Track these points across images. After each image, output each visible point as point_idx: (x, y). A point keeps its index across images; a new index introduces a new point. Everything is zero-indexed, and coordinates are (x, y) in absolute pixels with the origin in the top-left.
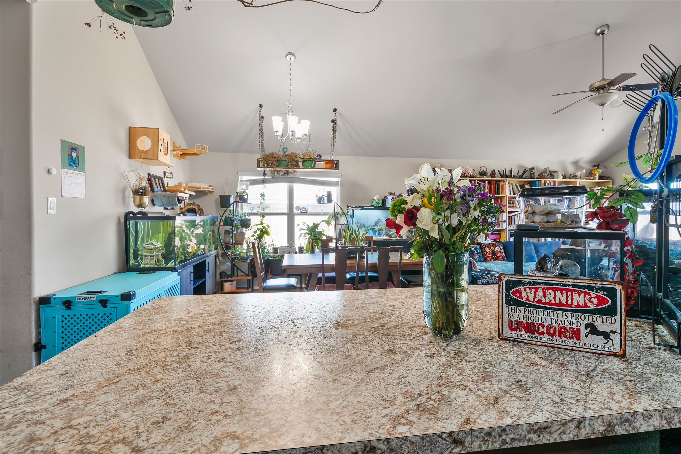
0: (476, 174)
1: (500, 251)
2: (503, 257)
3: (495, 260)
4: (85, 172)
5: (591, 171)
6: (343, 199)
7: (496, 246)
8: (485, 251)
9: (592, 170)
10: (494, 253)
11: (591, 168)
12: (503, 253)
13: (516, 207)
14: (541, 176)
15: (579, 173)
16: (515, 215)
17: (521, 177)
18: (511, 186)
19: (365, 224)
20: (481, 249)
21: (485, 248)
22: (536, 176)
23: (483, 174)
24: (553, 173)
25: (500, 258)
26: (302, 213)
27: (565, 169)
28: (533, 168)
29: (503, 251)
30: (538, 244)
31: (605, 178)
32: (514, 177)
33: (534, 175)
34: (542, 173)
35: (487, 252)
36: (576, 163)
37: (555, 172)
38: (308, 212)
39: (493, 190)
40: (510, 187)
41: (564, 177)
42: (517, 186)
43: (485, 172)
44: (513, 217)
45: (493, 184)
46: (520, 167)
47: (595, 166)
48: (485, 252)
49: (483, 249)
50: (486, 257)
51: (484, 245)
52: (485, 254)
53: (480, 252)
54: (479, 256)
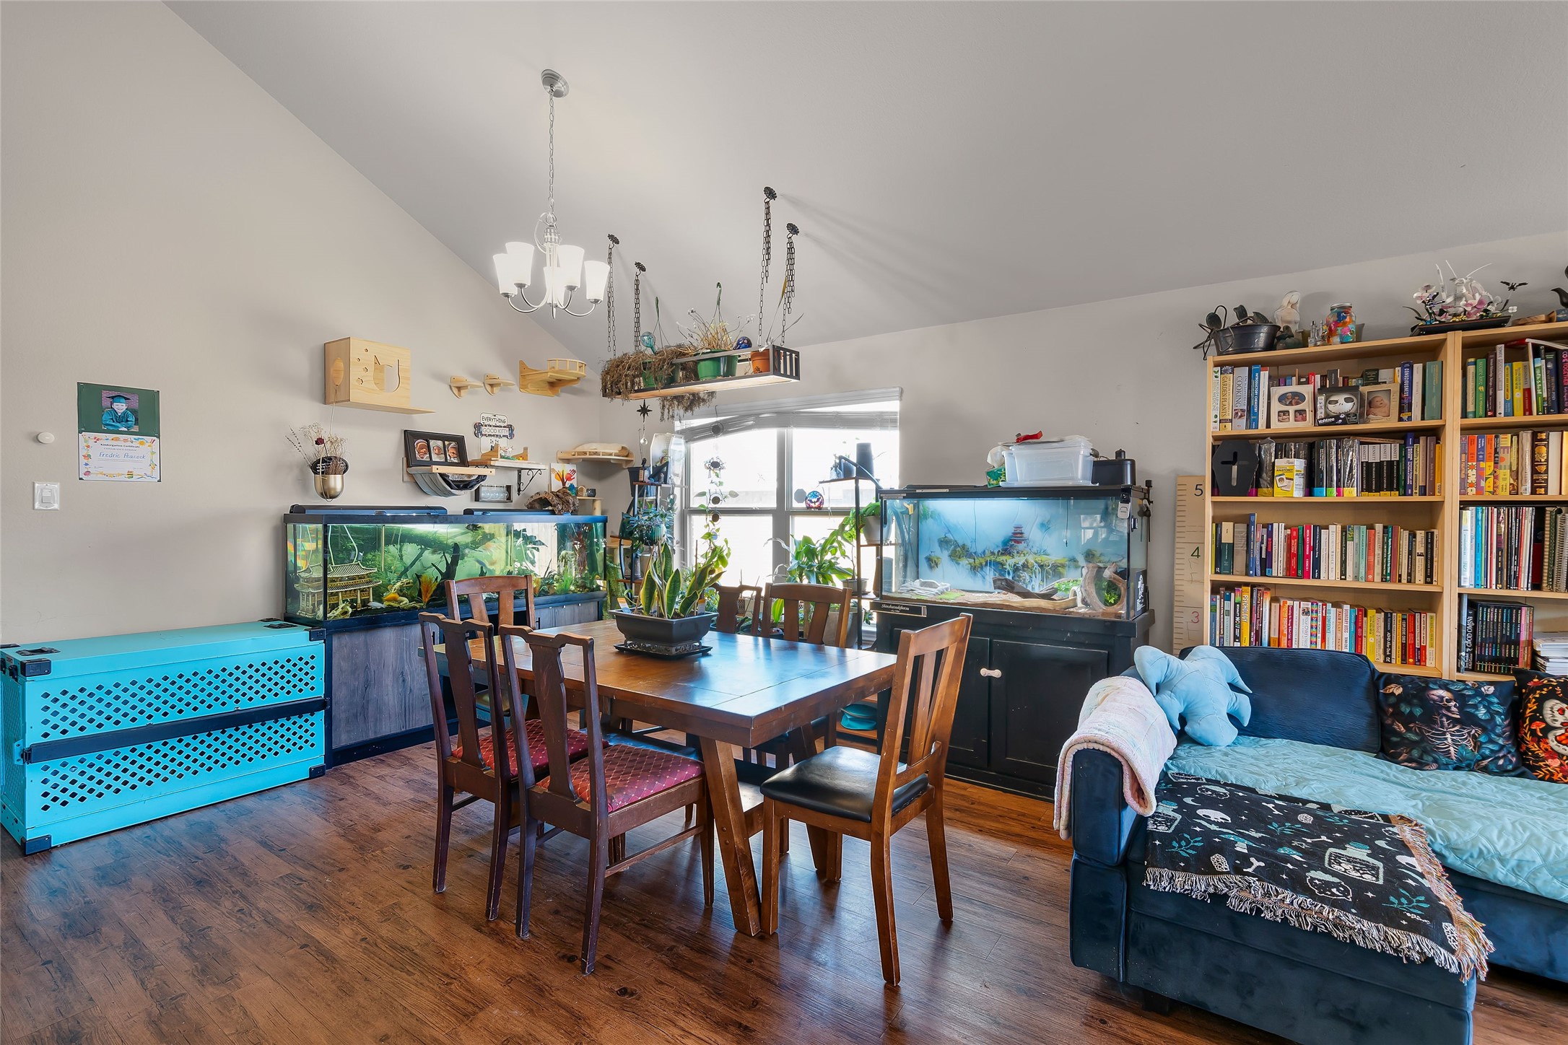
4: (159, 437)
6: (907, 464)
8: (1538, 715)
19: (968, 544)
20: (1514, 698)
26: (809, 507)
35: (1548, 729)
38: (825, 506)
48: (1537, 726)
49: (1532, 706)
50: (1537, 756)
51: (1546, 686)
52: (1533, 733)
53: (1492, 719)
54: (1474, 737)
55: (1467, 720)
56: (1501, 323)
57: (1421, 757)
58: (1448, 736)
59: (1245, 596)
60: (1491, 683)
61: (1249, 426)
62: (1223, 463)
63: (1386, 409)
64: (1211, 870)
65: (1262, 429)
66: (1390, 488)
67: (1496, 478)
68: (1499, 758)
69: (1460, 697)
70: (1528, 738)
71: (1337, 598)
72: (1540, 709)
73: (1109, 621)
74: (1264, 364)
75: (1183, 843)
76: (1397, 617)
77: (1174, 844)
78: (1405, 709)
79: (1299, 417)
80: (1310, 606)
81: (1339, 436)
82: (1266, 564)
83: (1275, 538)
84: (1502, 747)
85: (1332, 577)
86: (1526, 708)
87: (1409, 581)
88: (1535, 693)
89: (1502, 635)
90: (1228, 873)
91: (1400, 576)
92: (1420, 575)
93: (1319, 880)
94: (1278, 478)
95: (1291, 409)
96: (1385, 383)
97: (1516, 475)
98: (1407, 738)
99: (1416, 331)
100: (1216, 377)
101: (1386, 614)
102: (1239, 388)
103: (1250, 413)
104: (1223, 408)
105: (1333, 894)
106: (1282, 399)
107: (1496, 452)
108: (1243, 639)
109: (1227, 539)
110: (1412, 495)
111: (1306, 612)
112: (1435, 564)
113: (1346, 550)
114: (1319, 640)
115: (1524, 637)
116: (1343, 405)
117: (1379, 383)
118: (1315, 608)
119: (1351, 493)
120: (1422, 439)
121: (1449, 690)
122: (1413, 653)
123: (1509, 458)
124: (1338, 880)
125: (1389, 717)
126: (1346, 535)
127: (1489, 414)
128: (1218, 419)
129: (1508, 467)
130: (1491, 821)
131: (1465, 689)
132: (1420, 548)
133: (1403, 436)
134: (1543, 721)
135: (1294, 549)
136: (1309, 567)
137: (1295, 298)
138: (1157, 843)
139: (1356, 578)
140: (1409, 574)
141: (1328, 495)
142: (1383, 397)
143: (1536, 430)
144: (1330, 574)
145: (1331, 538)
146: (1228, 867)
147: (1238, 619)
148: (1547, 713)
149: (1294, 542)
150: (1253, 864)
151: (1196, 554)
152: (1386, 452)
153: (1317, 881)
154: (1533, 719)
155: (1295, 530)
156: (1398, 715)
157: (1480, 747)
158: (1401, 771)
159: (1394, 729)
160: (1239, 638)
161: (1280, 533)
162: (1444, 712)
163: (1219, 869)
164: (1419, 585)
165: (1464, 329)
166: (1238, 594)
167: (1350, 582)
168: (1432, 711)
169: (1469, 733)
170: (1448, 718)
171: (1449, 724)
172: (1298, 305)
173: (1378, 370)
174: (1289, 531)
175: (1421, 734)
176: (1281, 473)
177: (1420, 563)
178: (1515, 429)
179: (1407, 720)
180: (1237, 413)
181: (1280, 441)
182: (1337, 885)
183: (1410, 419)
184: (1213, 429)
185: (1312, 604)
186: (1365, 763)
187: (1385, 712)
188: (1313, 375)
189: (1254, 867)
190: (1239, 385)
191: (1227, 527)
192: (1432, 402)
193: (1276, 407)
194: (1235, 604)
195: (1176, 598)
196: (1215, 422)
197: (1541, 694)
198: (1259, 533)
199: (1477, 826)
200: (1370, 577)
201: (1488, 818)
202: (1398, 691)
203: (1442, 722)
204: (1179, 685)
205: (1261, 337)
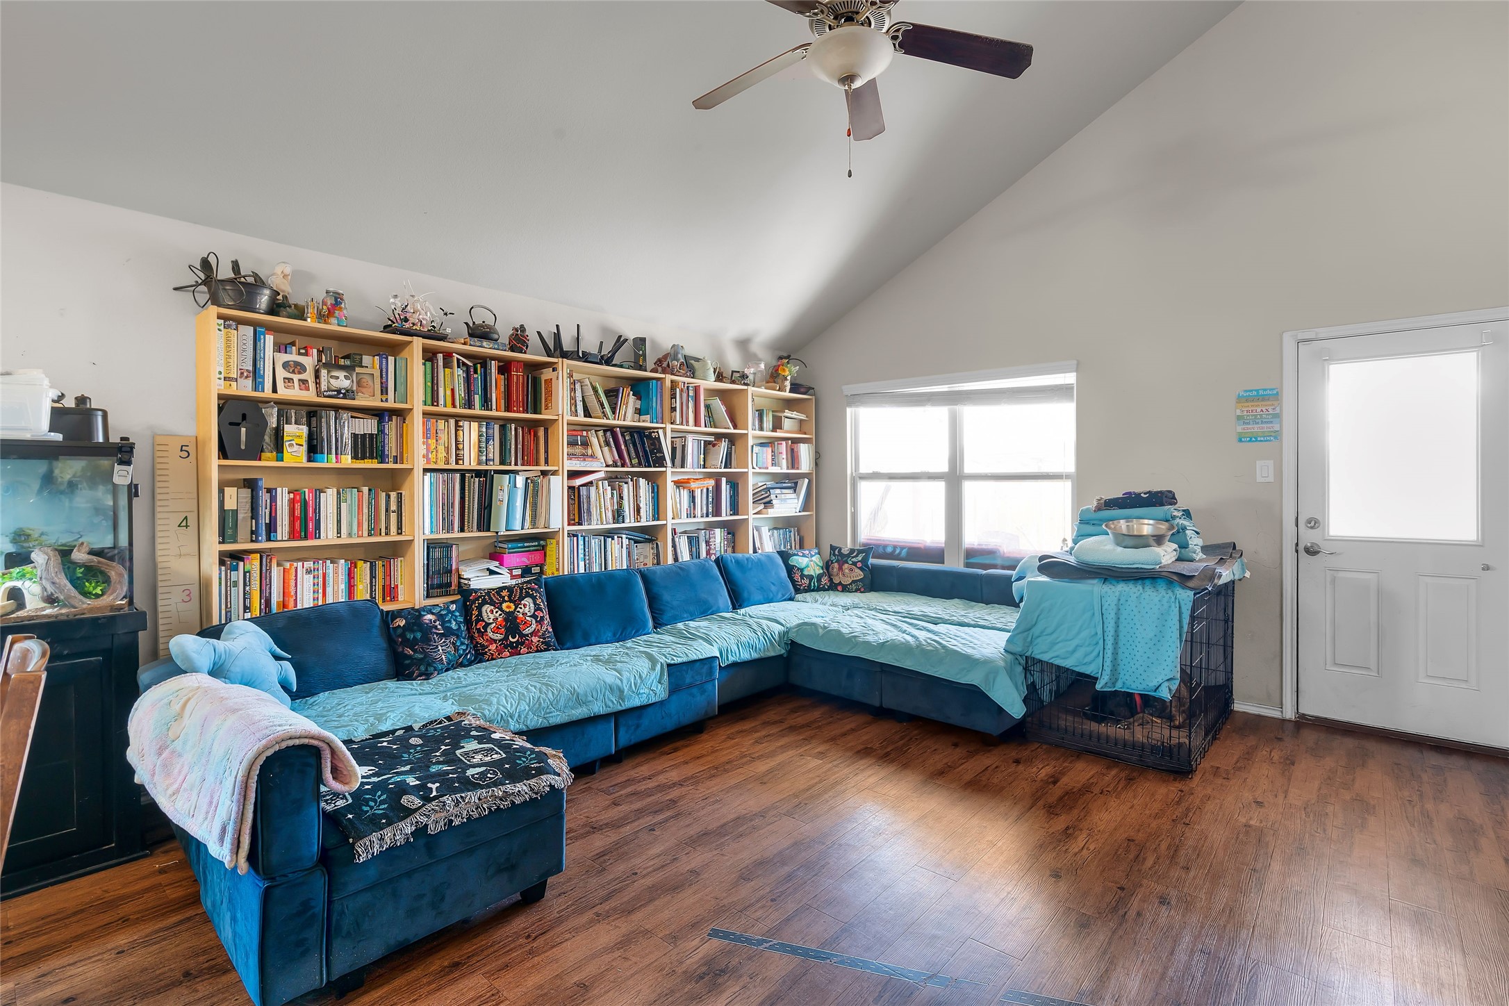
0: (455, 327)
1: (534, 616)
2: (543, 636)
3: (515, 651)
5: (776, 369)
7: (521, 598)
8: (479, 618)
9: (779, 366)
10: (512, 624)
11: (774, 363)
12: (547, 620)
13: (593, 456)
14: (663, 364)
15: (752, 370)
16: (591, 483)
17: (608, 361)
18: (578, 386)
20: (466, 610)
21: (479, 608)
22: (650, 364)
23: (480, 333)
24: (692, 362)
25: (535, 639)
27: (720, 356)
28: (643, 340)
29: (546, 611)
30: (655, 572)
31: (802, 390)
32: (586, 358)
33: (645, 360)
34: (666, 357)
35: (488, 625)
36: (743, 344)
37: (697, 360)
39: (518, 394)
40: (573, 390)
41: (720, 377)
42: (595, 390)
43: (488, 326)
44: (584, 491)
45: (517, 374)
46: (605, 330)
47: (781, 358)
48: (480, 625)
49: (475, 612)
50: (483, 646)
51: (480, 597)
52: (479, 630)
53: (460, 627)
54: (453, 644)
55: (448, 632)
56: (443, 338)
57: (426, 670)
58: (440, 648)
59: (254, 563)
60: (452, 602)
61: (255, 389)
62: (231, 424)
63: (371, 390)
64: (409, 812)
65: (267, 393)
66: (372, 457)
67: (437, 451)
68: (467, 654)
69: (440, 617)
70: (476, 635)
71: (334, 554)
72: (480, 614)
73: (104, 617)
74: (270, 328)
75: (372, 804)
76: (379, 564)
77: (365, 808)
78: (410, 636)
79: (303, 386)
80: (312, 565)
81: (337, 408)
82: (271, 528)
83: (279, 503)
84: (467, 645)
85: (330, 536)
86: (472, 615)
87: (386, 534)
88: (475, 603)
89: (443, 567)
90: (423, 805)
91: (380, 529)
92: (393, 529)
93: (476, 774)
94: (287, 443)
95: (296, 377)
96: (367, 367)
97: (448, 450)
98: (415, 658)
99: (387, 329)
100: (219, 330)
101: (371, 563)
102: (244, 347)
103: (256, 374)
104: (228, 365)
105: (491, 778)
106: (286, 365)
107: (437, 433)
108: (253, 609)
109: (230, 504)
110: (388, 463)
111: (309, 572)
112: (403, 518)
113: (340, 511)
114: (320, 595)
115: (454, 567)
116: (342, 381)
117: (363, 367)
118: (316, 567)
119: (347, 461)
120: (394, 418)
121: (433, 614)
122: (390, 592)
123: (443, 437)
124: (484, 768)
125: (400, 645)
126: (340, 497)
127: (435, 404)
128: (222, 376)
129: (443, 444)
130: (498, 694)
131: (441, 610)
132: (393, 507)
133: (380, 414)
134: (483, 621)
135: (297, 513)
136: (312, 528)
137: (288, 270)
138: (350, 816)
139: (350, 535)
140: (386, 528)
141: (328, 461)
142: (368, 378)
143: (457, 419)
144: (328, 535)
145: (328, 499)
146: (419, 801)
147: (247, 588)
148: (484, 614)
149: (297, 506)
150: (431, 788)
151: (184, 524)
152: (367, 426)
153: (476, 776)
154: (477, 621)
155: (298, 494)
156: (407, 643)
157: (458, 650)
158: (420, 685)
159: (406, 654)
160: (249, 608)
161: (283, 498)
162: (434, 630)
163: (414, 807)
164: (394, 537)
165: (424, 337)
166: (247, 562)
167: (345, 540)
168: (427, 630)
169: (450, 642)
170: (437, 634)
171: (438, 639)
172: (290, 277)
173: (362, 355)
174: (292, 496)
175: (424, 652)
176: (291, 438)
177: (393, 517)
178: (446, 416)
179: (412, 644)
180: (242, 373)
181: (282, 407)
182: (487, 771)
183: (387, 400)
184: (218, 386)
185: (314, 563)
186: (397, 688)
187: (395, 642)
188: (312, 348)
189: (434, 790)
190: (244, 344)
191: (230, 492)
192: (401, 388)
193: (281, 374)
194: (245, 573)
195: (160, 578)
196: (220, 379)
197: (478, 603)
198: (264, 497)
199: (495, 700)
200: (360, 533)
201: (496, 693)
202: (402, 623)
203: (434, 638)
204: (232, 669)
205: (264, 300)
